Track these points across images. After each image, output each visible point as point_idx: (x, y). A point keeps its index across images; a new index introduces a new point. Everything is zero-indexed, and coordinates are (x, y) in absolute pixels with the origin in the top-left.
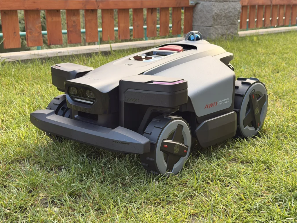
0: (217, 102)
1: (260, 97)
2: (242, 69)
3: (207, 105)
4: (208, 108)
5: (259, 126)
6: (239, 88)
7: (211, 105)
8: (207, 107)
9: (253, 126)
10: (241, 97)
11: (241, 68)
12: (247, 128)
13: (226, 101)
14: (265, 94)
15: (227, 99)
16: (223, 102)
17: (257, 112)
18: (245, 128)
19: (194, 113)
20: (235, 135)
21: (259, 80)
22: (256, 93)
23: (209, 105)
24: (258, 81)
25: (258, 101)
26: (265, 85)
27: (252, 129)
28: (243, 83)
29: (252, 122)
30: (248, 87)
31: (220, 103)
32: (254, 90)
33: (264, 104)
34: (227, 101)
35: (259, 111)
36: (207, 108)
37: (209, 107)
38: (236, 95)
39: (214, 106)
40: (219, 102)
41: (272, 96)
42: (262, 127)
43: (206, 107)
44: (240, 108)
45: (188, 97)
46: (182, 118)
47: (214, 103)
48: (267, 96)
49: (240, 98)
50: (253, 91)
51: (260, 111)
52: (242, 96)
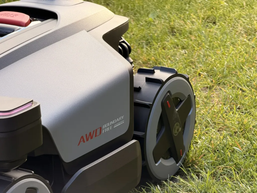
0: (101, 128)
1: (181, 101)
2: (150, 18)
3: (82, 137)
4: (84, 142)
5: (183, 155)
6: (143, 90)
7: (91, 136)
8: (82, 140)
9: (171, 156)
10: (146, 109)
11: (148, 16)
12: (161, 163)
13: (118, 122)
14: (189, 96)
15: (120, 119)
16: (113, 125)
17: (176, 132)
18: (157, 165)
19: (58, 157)
20: (138, 182)
21: (177, 72)
22: (173, 97)
23: (86, 135)
24: (177, 75)
25: (177, 110)
26: (188, 79)
27: (169, 163)
28: (148, 80)
29: (169, 150)
30: (158, 88)
31: (106, 128)
32: (169, 92)
33: (188, 114)
34: (120, 121)
35: (180, 129)
36: (82, 143)
37: (87, 140)
38: (137, 105)
39: (96, 136)
40: (105, 126)
41: (205, 77)
42: (187, 155)
43: (80, 142)
44: (144, 130)
45: (44, 128)
46: (35, 173)
47: (96, 130)
48: (193, 98)
49: (145, 111)
50: (167, 93)
51: (182, 129)
52: (149, 107)
